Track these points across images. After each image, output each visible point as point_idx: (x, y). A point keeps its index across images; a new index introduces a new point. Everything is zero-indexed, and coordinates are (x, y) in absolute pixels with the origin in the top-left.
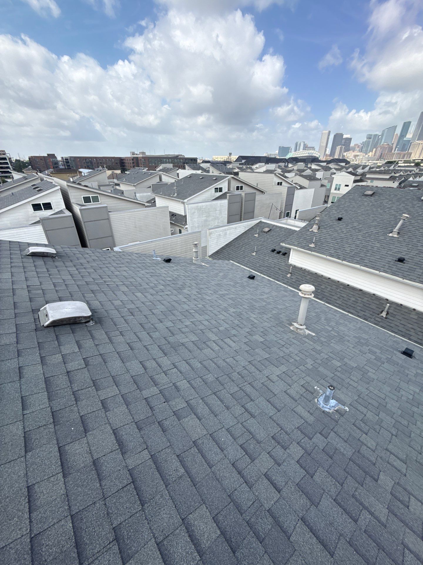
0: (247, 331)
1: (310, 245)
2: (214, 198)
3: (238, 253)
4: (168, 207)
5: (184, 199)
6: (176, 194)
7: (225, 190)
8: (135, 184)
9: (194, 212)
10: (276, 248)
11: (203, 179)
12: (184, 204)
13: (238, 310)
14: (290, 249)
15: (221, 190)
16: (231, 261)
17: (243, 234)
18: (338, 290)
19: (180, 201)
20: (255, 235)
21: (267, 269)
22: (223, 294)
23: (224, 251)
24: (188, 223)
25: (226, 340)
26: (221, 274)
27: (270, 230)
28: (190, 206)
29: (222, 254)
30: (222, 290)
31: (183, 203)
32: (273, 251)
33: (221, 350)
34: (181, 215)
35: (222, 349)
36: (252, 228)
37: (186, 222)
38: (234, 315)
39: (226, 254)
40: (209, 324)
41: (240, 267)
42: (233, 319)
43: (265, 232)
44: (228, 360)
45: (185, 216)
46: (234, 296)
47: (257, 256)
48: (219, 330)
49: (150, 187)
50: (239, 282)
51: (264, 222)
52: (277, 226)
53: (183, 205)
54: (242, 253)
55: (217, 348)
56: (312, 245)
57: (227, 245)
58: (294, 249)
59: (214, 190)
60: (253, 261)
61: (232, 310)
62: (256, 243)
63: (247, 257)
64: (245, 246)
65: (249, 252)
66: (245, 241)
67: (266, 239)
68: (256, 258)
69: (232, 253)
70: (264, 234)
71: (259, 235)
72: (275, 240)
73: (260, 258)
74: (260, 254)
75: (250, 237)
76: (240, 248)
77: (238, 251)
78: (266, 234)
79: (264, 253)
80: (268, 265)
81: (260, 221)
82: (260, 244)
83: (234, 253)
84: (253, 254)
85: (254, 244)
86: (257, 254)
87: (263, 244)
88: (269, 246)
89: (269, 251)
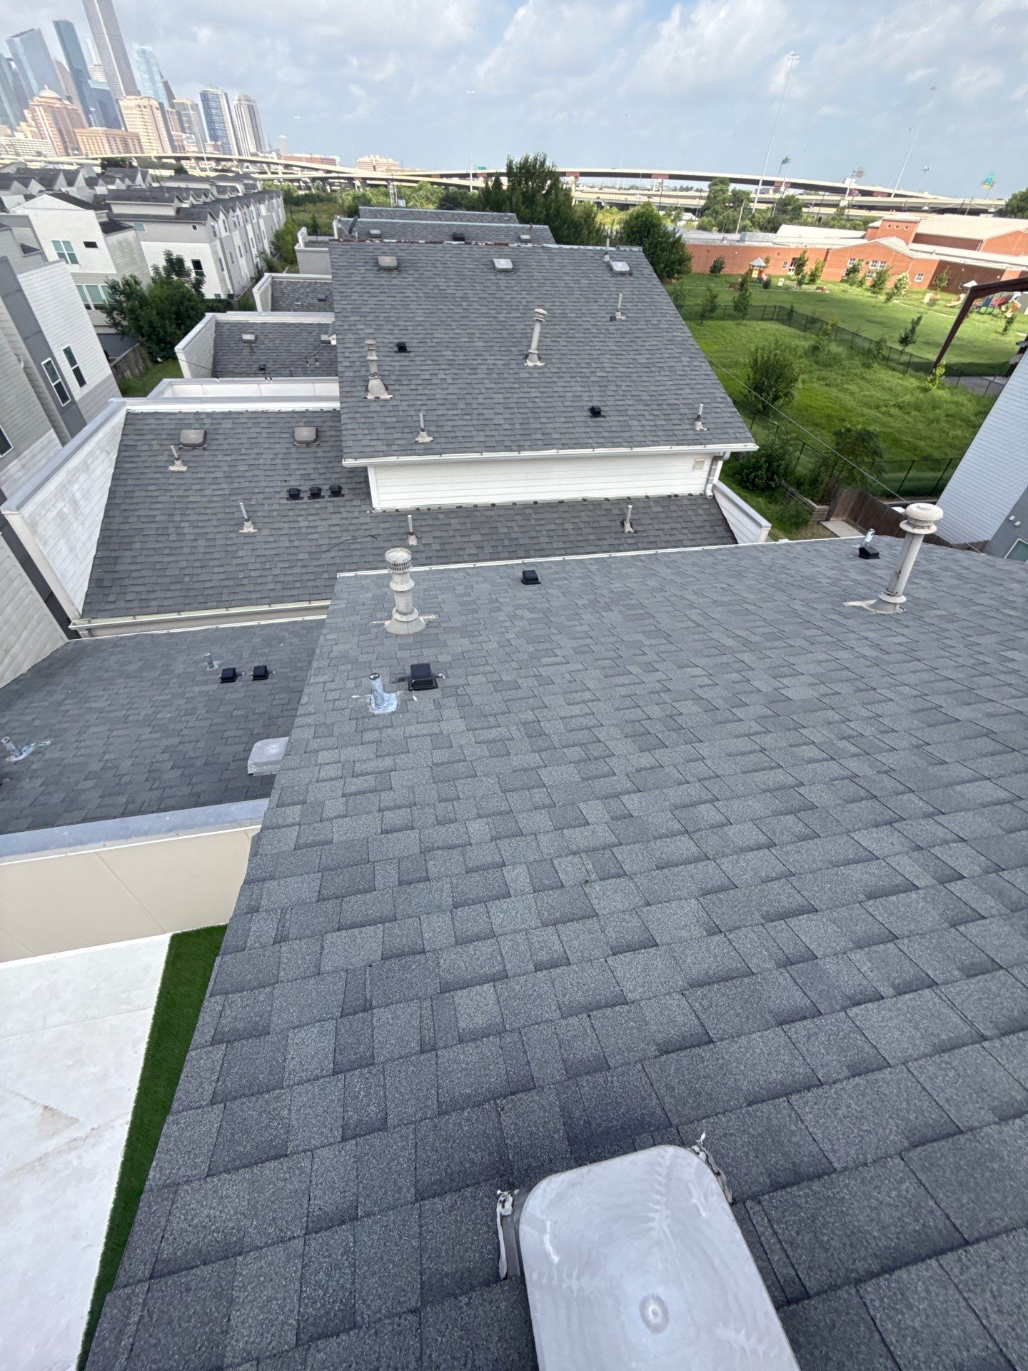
1: (420, 439)
3: (186, 550)
10: (294, 483)
14: (365, 469)
17: (115, 477)
20: (171, 468)
21: (341, 554)
23: (120, 568)
27: (205, 433)
29: (127, 582)
32: (294, 495)
36: (123, 448)
39: (144, 573)
43: (193, 446)
47: (266, 532)
51: (145, 415)
54: (201, 542)
56: (424, 438)
57: (101, 543)
60: (273, 552)
62: (206, 492)
63: (234, 548)
64: (185, 518)
65: (222, 529)
66: (160, 499)
67: (226, 469)
68: (271, 539)
69: (166, 559)
70: (195, 452)
71: (184, 463)
72: (261, 462)
73: (283, 532)
74: (266, 520)
75: (165, 481)
76: (171, 531)
77: (179, 544)
78: (207, 453)
79: (275, 514)
80: (334, 542)
81: (128, 414)
82: (227, 492)
83: (173, 558)
84: (245, 530)
85: (206, 499)
86: (260, 526)
87: (236, 485)
88: (263, 484)
89: (282, 501)
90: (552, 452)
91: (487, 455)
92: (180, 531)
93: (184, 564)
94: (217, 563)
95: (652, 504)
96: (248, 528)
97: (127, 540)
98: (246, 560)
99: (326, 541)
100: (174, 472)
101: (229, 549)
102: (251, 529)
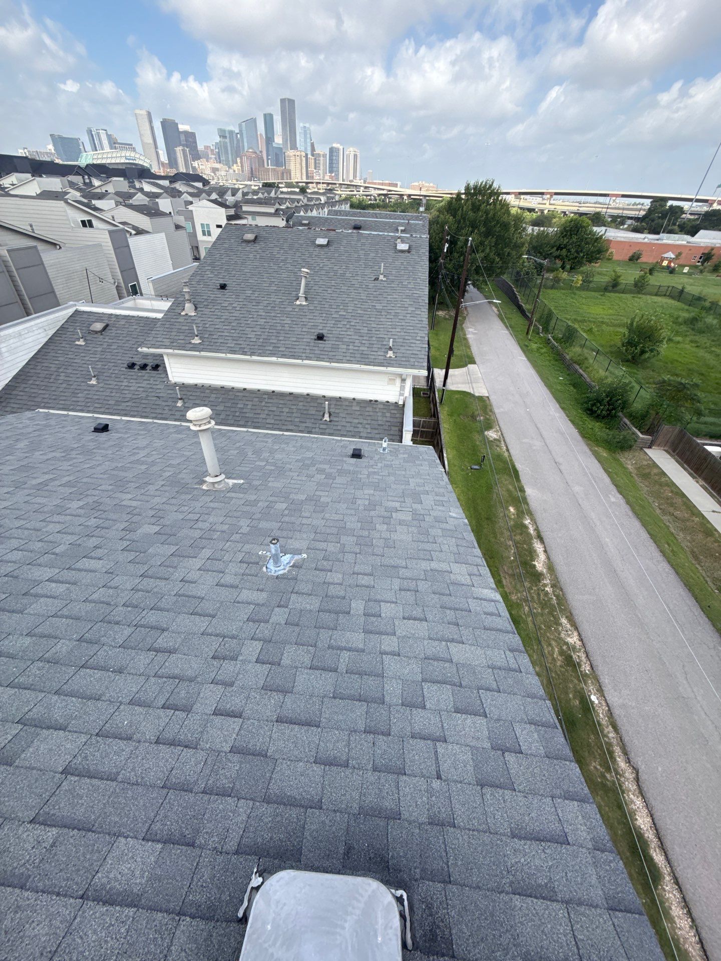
0: (122, 527)
1: (193, 341)
3: (53, 389)
10: (135, 360)
13: (90, 500)
14: (161, 356)
16: (41, 410)
17: (46, 344)
18: (263, 404)
20: (77, 343)
21: (134, 404)
22: (41, 483)
23: (14, 392)
25: (79, 565)
26: (21, 445)
27: (107, 326)
29: (12, 401)
30: (35, 475)
32: (132, 366)
33: (73, 588)
35: (75, 583)
36: (62, 328)
38: (82, 512)
39: (24, 398)
40: (25, 553)
41: (68, 415)
42: (82, 520)
43: (96, 332)
44: (95, 597)
46: (71, 478)
47: (101, 385)
48: (53, 554)
50: (76, 446)
51: (84, 312)
52: (117, 316)
54: (64, 385)
55: (62, 588)
56: (197, 341)
57: (15, 378)
58: (168, 354)
60: (97, 397)
61: (75, 505)
62: (86, 358)
63: (79, 391)
64: (65, 371)
65: (80, 380)
66: (59, 359)
67: (105, 347)
68: (102, 390)
69: (40, 392)
70: (96, 336)
71: (85, 340)
72: (126, 345)
73: (110, 387)
74: (106, 378)
75: (68, 349)
76: (53, 377)
77: (52, 385)
78: (101, 337)
79: (114, 375)
80: (134, 397)
81: (76, 311)
82: (97, 359)
83: (44, 392)
84: (91, 383)
85: (83, 362)
86: (100, 381)
87: (103, 357)
88: (118, 358)
89: (122, 369)
90: (274, 359)
91: (229, 356)
92: (58, 378)
93: (46, 396)
94: (64, 398)
95: (355, 404)
96: (93, 382)
97: (28, 378)
98: (79, 399)
99: (130, 396)
100: (77, 345)
101: (76, 391)
102: (94, 383)
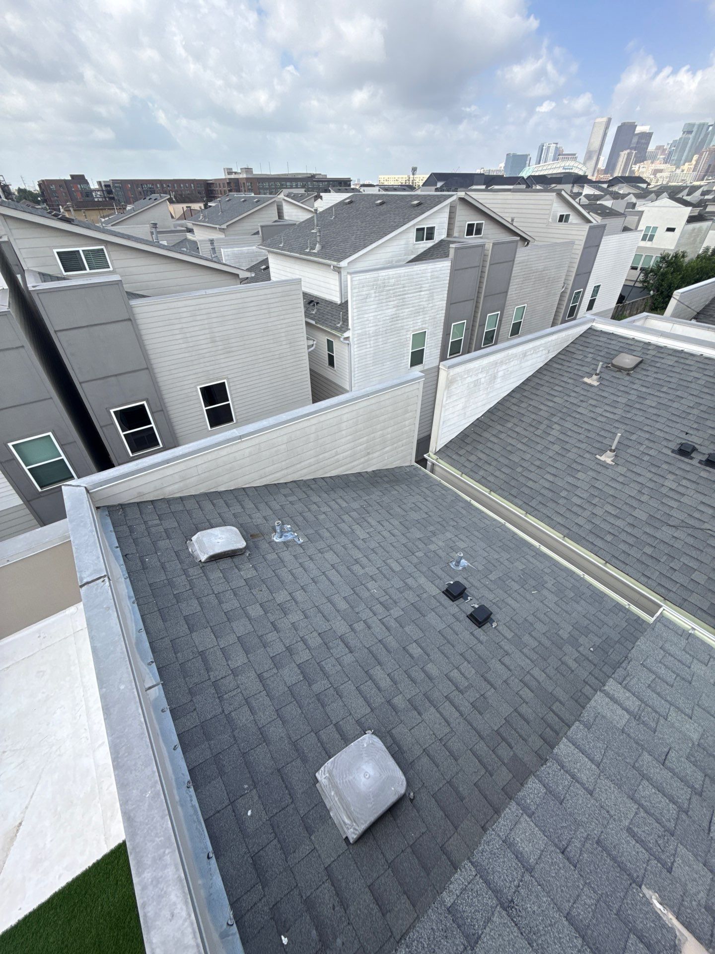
2: (413, 257)
4: (298, 282)
5: (339, 260)
6: (318, 247)
7: (440, 235)
8: (224, 226)
9: (368, 296)
11: (384, 206)
12: (339, 273)
15: (430, 233)
17: (539, 371)
19: (330, 266)
20: (586, 380)
24: (350, 326)
27: (641, 362)
28: (357, 277)
29: (480, 447)
31: (338, 270)
34: (330, 303)
36: (566, 351)
37: (346, 320)
43: (620, 369)
45: (344, 306)
47: (622, 470)
49: (257, 233)
51: (603, 333)
52: (659, 348)
53: (336, 276)
59: (413, 234)
60: (612, 492)
62: (597, 410)
63: (579, 467)
64: (561, 422)
65: (583, 446)
66: (556, 399)
67: (633, 398)
68: (621, 479)
69: (520, 446)
70: (618, 375)
71: (601, 379)
72: (675, 405)
73: (640, 479)
74: (631, 459)
81: (590, 328)
82: (616, 417)
84: (603, 458)
85: (592, 415)
86: (621, 461)
87: (629, 415)
88: (658, 426)
89: (665, 451)
92: (548, 430)
93: (527, 457)
94: (553, 471)
96: (607, 458)
100: (586, 383)
102: (609, 461)
